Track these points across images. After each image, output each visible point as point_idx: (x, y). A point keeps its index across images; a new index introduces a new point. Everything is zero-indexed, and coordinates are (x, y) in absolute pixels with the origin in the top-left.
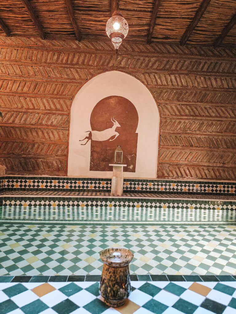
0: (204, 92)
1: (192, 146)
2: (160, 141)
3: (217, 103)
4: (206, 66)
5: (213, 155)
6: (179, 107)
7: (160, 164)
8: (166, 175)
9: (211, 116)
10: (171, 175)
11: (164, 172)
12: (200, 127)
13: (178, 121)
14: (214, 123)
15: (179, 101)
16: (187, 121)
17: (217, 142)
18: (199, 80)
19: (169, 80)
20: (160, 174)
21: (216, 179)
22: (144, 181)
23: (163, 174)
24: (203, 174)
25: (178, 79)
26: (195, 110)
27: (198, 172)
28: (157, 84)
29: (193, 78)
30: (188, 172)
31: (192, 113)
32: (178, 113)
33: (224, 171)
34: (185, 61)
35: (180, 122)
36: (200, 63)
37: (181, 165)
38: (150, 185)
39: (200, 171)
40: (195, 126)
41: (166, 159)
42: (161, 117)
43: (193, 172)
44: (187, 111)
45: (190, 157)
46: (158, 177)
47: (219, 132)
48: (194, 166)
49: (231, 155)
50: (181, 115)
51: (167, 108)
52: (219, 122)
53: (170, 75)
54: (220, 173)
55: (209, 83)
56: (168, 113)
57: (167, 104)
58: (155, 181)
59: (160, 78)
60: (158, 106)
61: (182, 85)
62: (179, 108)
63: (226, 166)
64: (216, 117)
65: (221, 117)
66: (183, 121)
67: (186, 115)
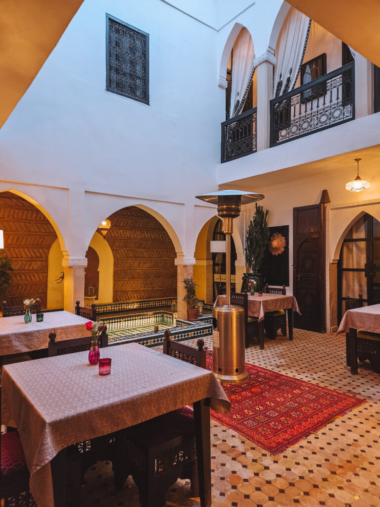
0: (140, 241)
1: (134, 278)
2: (114, 275)
3: (148, 248)
4: (141, 224)
5: (147, 283)
6: (125, 251)
7: (115, 292)
8: (119, 299)
9: (145, 257)
10: (122, 299)
11: (118, 297)
12: (138, 265)
13: (125, 261)
14: (147, 261)
15: (125, 247)
16: (131, 261)
17: (149, 274)
18: (137, 233)
19: (119, 233)
20: (115, 299)
21: (149, 298)
22: (105, 305)
23: (117, 299)
24: (141, 296)
25: (125, 233)
26: (135, 253)
27: (138, 295)
28: (111, 237)
29: (134, 232)
30: (132, 296)
31: (134, 256)
32: (125, 256)
33: (153, 292)
34: (129, 220)
35: (127, 262)
36: (138, 222)
37: (128, 291)
38: (109, 308)
39: (139, 294)
40: (136, 264)
41: (119, 288)
42: (114, 259)
43: (135, 295)
44: (131, 255)
45: (134, 286)
46: (114, 301)
47: (150, 268)
48: (136, 291)
49: (157, 281)
50: (127, 257)
51: (118, 253)
52: (149, 261)
53: (119, 230)
54: (150, 294)
55: (143, 235)
56: (119, 256)
57: (118, 250)
58: (112, 305)
59: (113, 232)
60: (113, 251)
61: (128, 237)
62: (126, 253)
63: (154, 289)
64: (148, 257)
65: (151, 257)
66: (128, 261)
67: (130, 257)
